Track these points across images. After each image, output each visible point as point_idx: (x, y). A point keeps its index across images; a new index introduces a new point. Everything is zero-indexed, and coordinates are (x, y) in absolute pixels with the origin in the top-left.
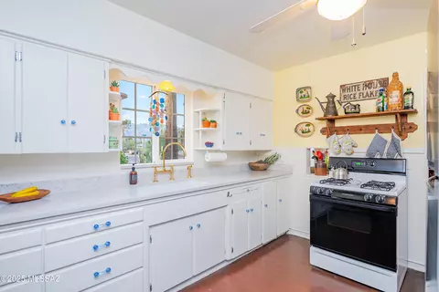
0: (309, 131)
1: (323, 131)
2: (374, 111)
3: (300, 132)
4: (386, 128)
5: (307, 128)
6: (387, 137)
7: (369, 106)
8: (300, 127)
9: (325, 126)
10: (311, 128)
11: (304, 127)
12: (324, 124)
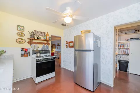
0: (22, 42)
1: (28, 43)
2: (43, 39)
3: (18, 42)
4: (45, 44)
5: (22, 41)
6: (46, 45)
7: (42, 38)
8: (18, 40)
9: (29, 41)
10: (24, 41)
11: (20, 40)
12: (29, 40)
